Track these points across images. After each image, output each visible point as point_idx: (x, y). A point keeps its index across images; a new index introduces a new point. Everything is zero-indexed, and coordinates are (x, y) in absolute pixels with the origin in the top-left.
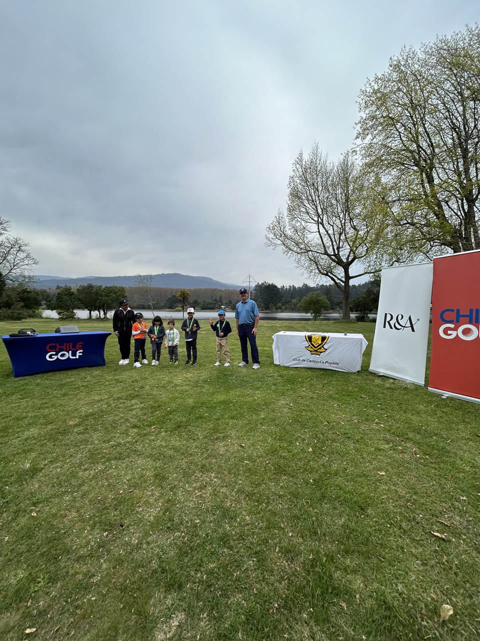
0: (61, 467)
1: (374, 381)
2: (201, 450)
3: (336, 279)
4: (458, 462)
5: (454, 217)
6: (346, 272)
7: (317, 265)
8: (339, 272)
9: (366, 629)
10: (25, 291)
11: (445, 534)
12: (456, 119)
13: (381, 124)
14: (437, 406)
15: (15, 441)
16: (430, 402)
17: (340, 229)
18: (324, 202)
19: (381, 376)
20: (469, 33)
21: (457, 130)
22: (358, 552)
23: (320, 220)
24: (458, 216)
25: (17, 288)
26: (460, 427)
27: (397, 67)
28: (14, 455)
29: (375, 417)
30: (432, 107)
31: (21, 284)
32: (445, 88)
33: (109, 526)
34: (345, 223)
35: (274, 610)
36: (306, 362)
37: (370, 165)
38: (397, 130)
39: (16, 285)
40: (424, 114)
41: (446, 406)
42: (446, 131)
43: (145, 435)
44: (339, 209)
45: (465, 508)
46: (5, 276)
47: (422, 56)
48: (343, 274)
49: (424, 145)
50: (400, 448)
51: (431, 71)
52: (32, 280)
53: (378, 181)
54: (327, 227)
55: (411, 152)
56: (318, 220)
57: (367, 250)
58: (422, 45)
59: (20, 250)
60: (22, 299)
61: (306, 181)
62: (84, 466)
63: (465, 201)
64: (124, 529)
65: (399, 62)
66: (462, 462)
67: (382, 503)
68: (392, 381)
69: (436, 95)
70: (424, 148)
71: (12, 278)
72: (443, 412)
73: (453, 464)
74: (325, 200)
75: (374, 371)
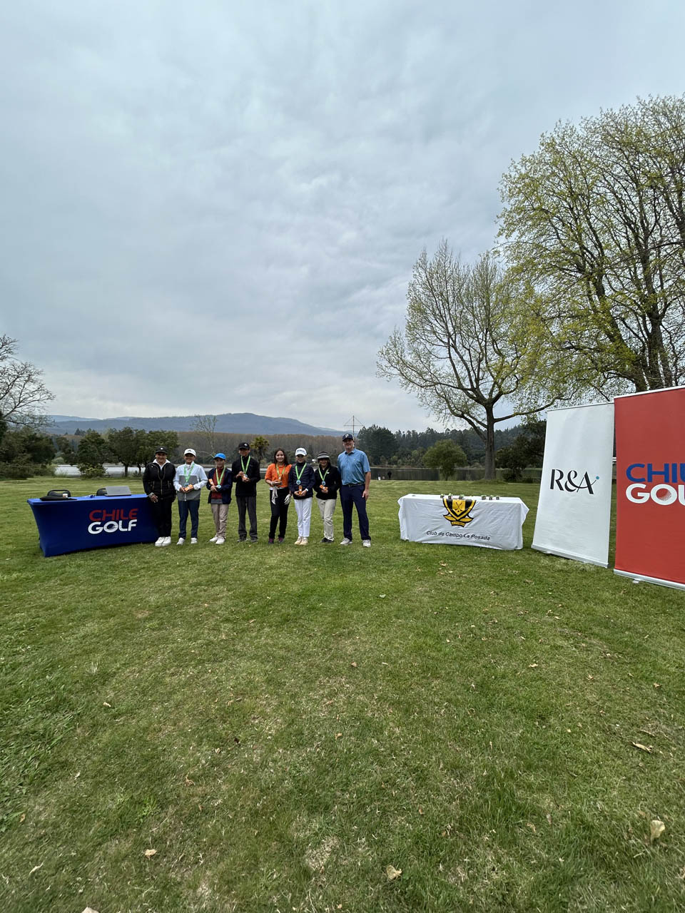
0: (139, 672)
1: (539, 562)
2: (322, 650)
3: (475, 422)
4: (660, 661)
5: (634, 340)
6: (489, 412)
7: (448, 402)
8: (479, 413)
9: (562, 851)
10: (33, 438)
11: (651, 746)
12: (631, 212)
13: (531, 218)
14: (627, 593)
15: (69, 638)
16: (617, 589)
17: (480, 354)
18: (457, 317)
19: (548, 555)
20: (642, 107)
21: (632, 226)
22: (544, 767)
23: (451, 342)
24: (639, 338)
25: (22, 433)
26: (660, 619)
27: (551, 146)
28: (73, 657)
29: (546, 608)
30: (598, 196)
31: (28, 428)
32: (614, 173)
33: (221, 742)
34: (486, 345)
35: (447, 833)
36: (445, 536)
37: (518, 270)
38: (553, 226)
39: (21, 428)
40: (588, 206)
41: (639, 593)
42: (619, 228)
43: (243, 631)
44: (478, 327)
45: (672, 716)
46: (6, 416)
47: (582, 133)
48: (485, 416)
49: (589, 245)
50: (584, 645)
51: (595, 152)
52: (44, 422)
53: (530, 291)
54: (462, 351)
55: (574, 254)
56: (449, 341)
57: (517, 382)
58: (582, 120)
59: (29, 380)
60: (29, 449)
61: (432, 290)
62: (169, 670)
63: (647, 318)
64: (240, 745)
65: (553, 140)
66: (665, 662)
67: (567, 711)
68: (563, 561)
69: (603, 181)
70: (589, 249)
71: (15, 419)
72: (637, 600)
73: (654, 665)
74: (458, 315)
75: (540, 548)
